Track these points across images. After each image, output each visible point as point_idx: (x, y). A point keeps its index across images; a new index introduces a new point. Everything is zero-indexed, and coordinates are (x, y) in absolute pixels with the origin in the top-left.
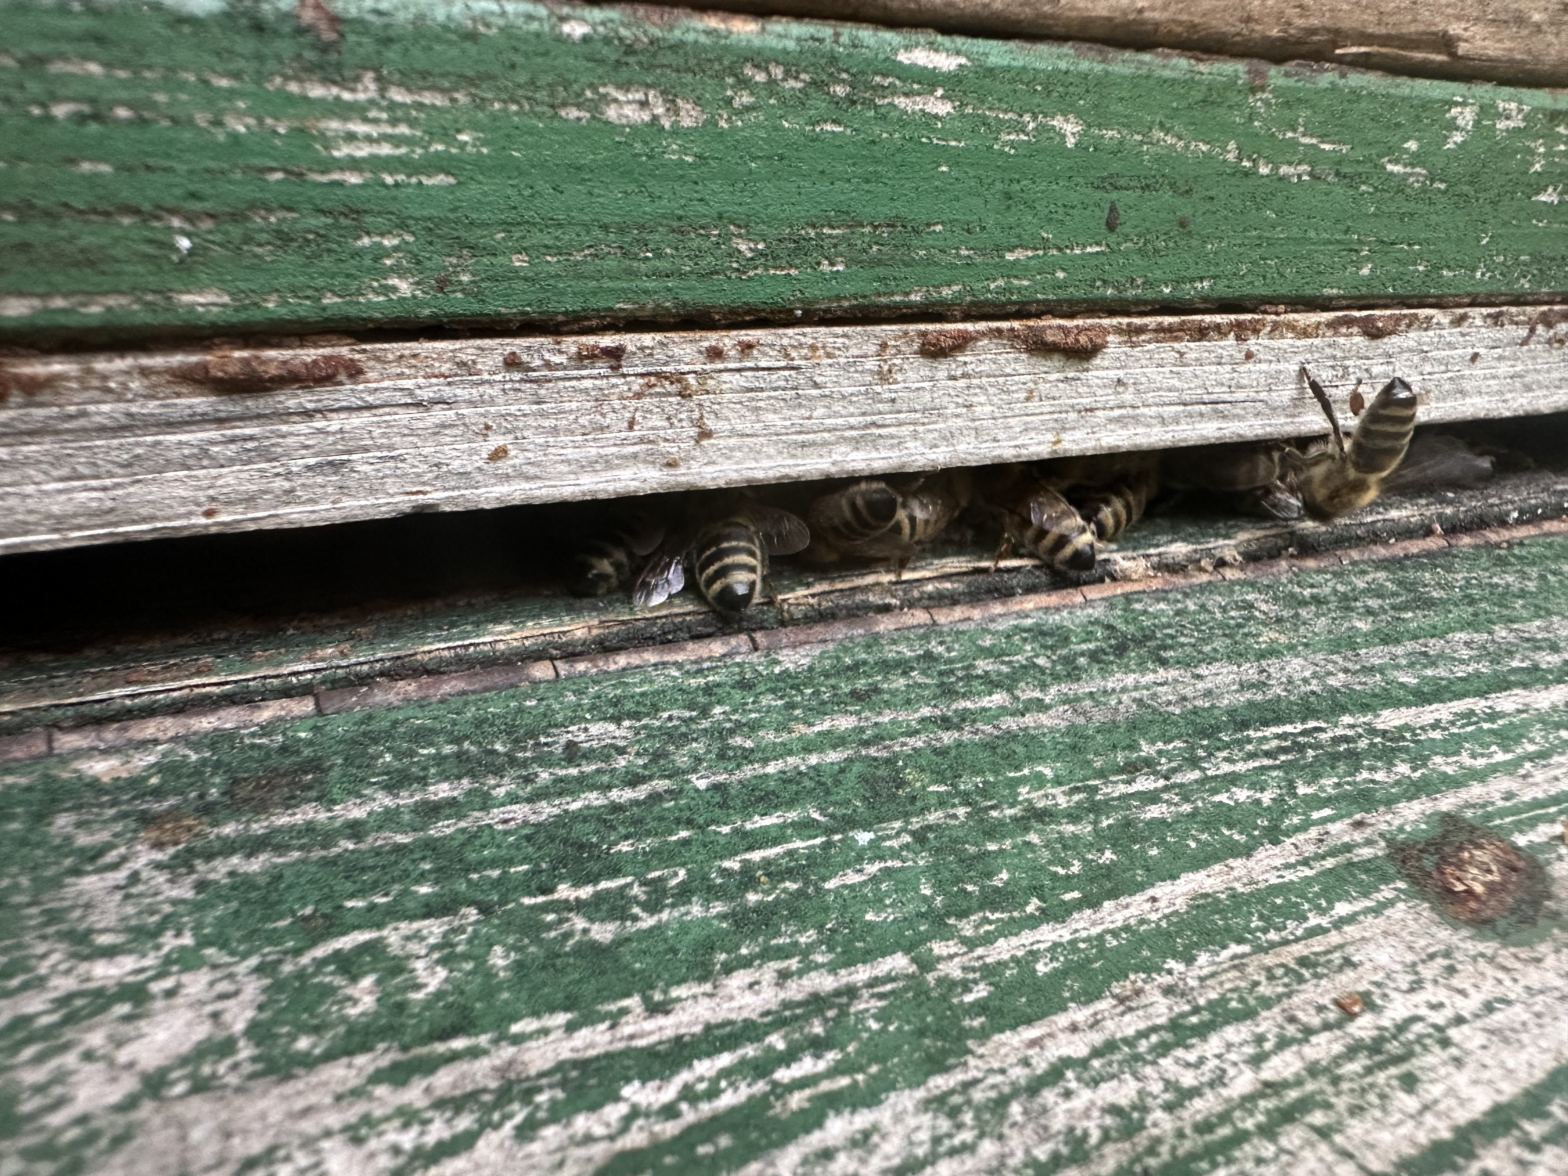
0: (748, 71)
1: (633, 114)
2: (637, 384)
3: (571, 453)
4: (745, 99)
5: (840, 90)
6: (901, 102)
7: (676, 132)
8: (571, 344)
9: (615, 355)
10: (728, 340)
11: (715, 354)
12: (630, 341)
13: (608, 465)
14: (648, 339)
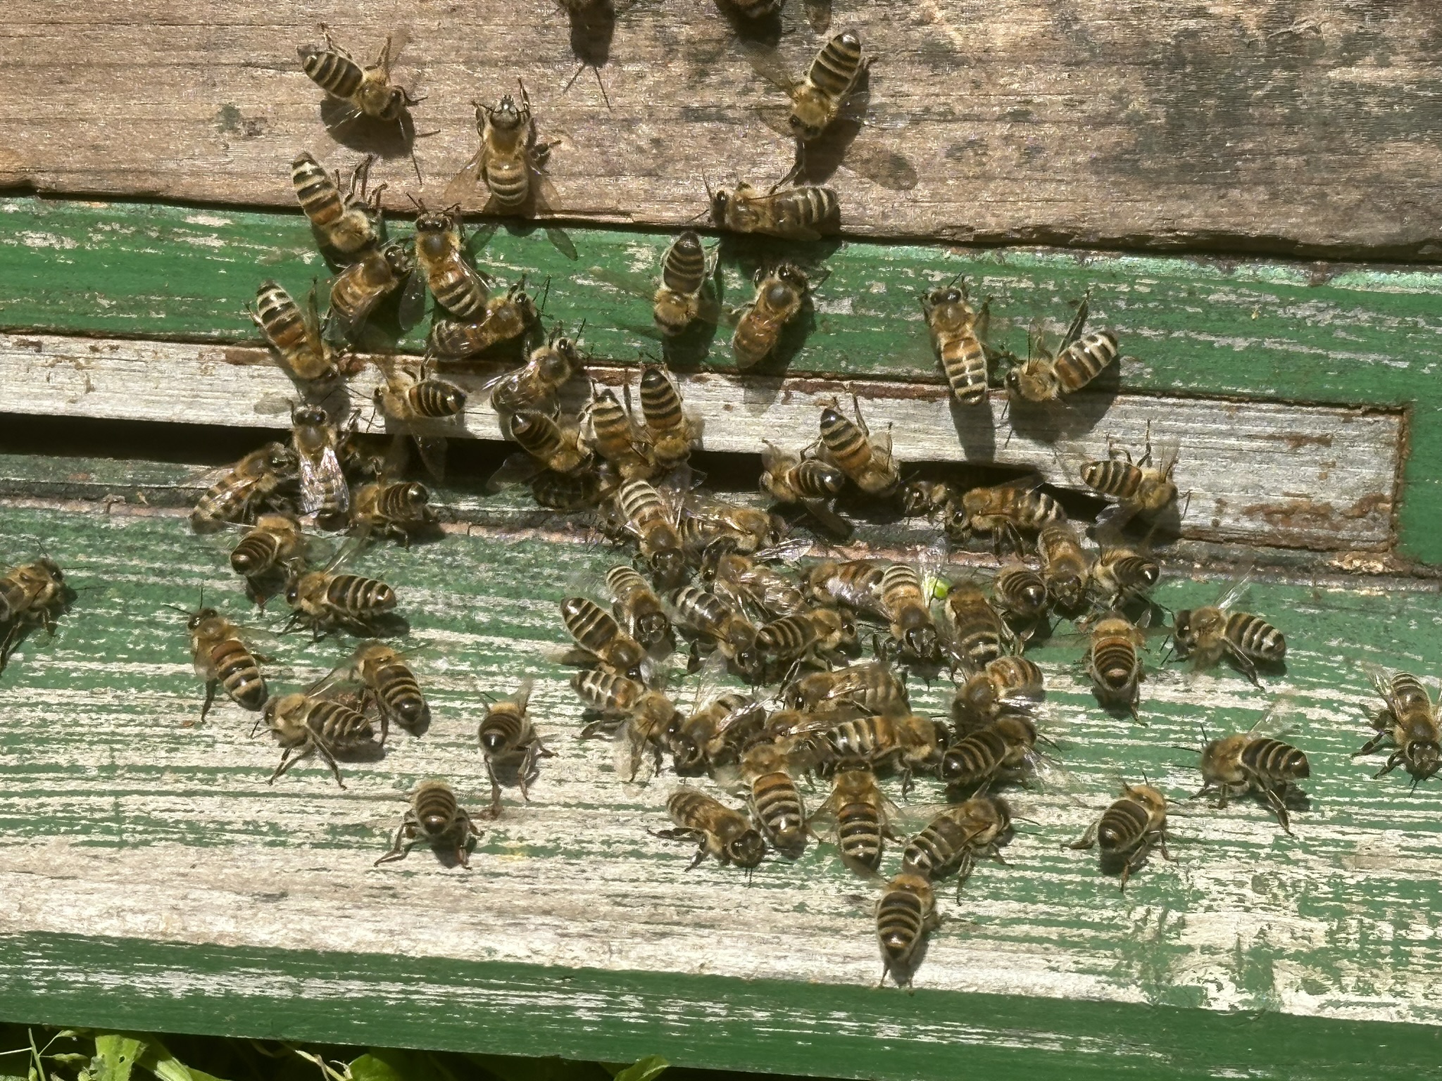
0: (100, 225)
1: (39, 243)
2: (51, 360)
3: (15, 389)
4: (100, 237)
5: (154, 235)
6: (189, 239)
7: (63, 251)
8: (14, 338)
9: (38, 346)
10: (102, 344)
11: (94, 349)
12: (45, 339)
13: (36, 397)
14: (56, 339)
